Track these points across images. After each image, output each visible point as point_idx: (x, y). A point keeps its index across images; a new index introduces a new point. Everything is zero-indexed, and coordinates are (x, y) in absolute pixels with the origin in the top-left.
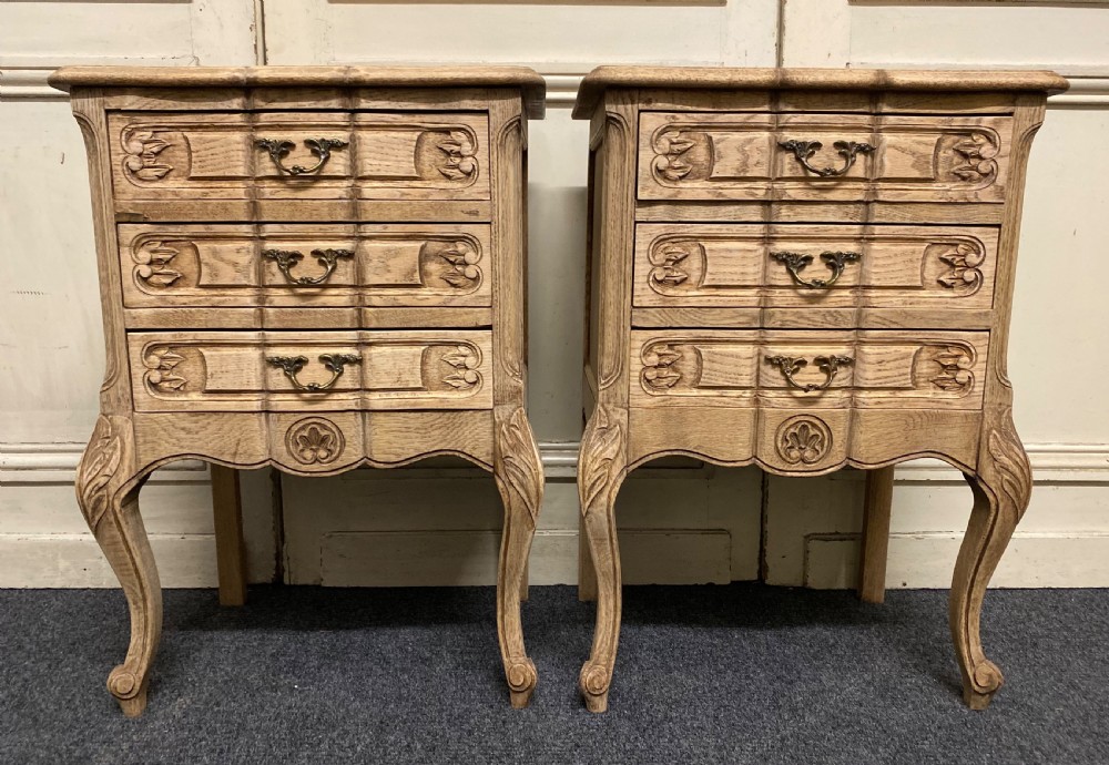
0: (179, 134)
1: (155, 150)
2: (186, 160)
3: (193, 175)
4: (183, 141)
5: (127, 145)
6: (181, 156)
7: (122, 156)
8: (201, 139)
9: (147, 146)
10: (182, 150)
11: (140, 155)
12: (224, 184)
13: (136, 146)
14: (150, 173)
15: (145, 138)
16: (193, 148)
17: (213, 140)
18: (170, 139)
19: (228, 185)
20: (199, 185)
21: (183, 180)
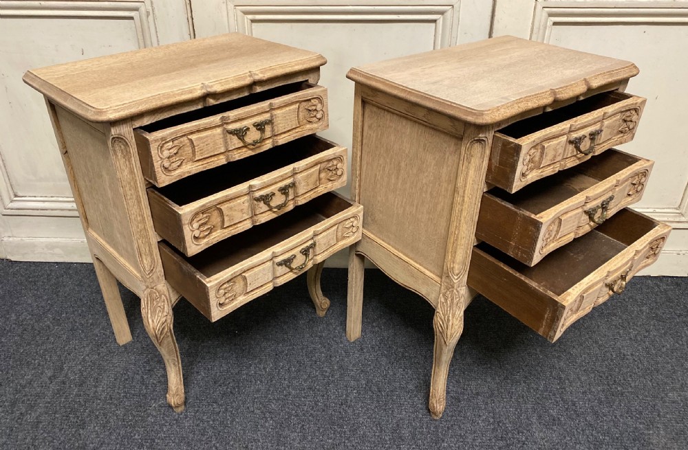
0: (185, 138)
1: (175, 152)
2: (191, 151)
3: (197, 159)
4: (188, 141)
5: (161, 153)
6: (188, 149)
7: (160, 162)
8: (199, 138)
9: (171, 151)
10: (188, 147)
11: (169, 158)
12: (213, 159)
13: (166, 153)
14: (175, 165)
15: (170, 147)
16: (195, 145)
17: (207, 137)
18: (181, 142)
19: (216, 159)
20: (200, 163)
21: (190, 163)
